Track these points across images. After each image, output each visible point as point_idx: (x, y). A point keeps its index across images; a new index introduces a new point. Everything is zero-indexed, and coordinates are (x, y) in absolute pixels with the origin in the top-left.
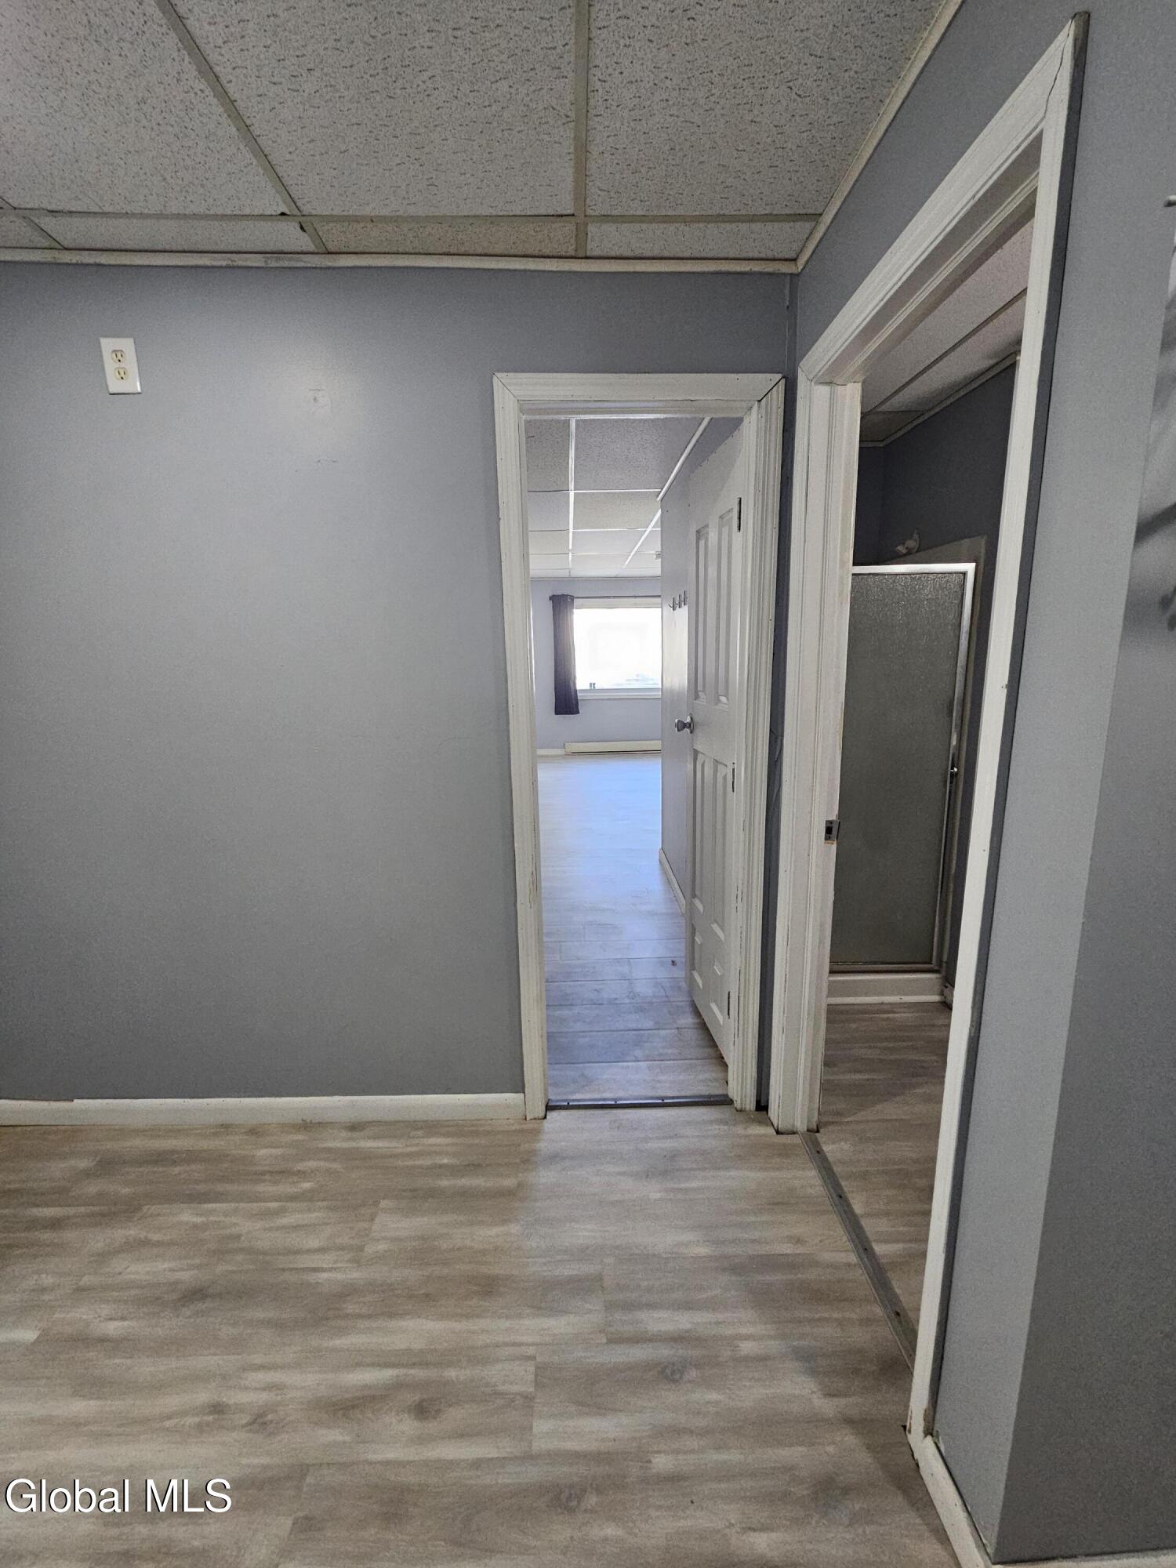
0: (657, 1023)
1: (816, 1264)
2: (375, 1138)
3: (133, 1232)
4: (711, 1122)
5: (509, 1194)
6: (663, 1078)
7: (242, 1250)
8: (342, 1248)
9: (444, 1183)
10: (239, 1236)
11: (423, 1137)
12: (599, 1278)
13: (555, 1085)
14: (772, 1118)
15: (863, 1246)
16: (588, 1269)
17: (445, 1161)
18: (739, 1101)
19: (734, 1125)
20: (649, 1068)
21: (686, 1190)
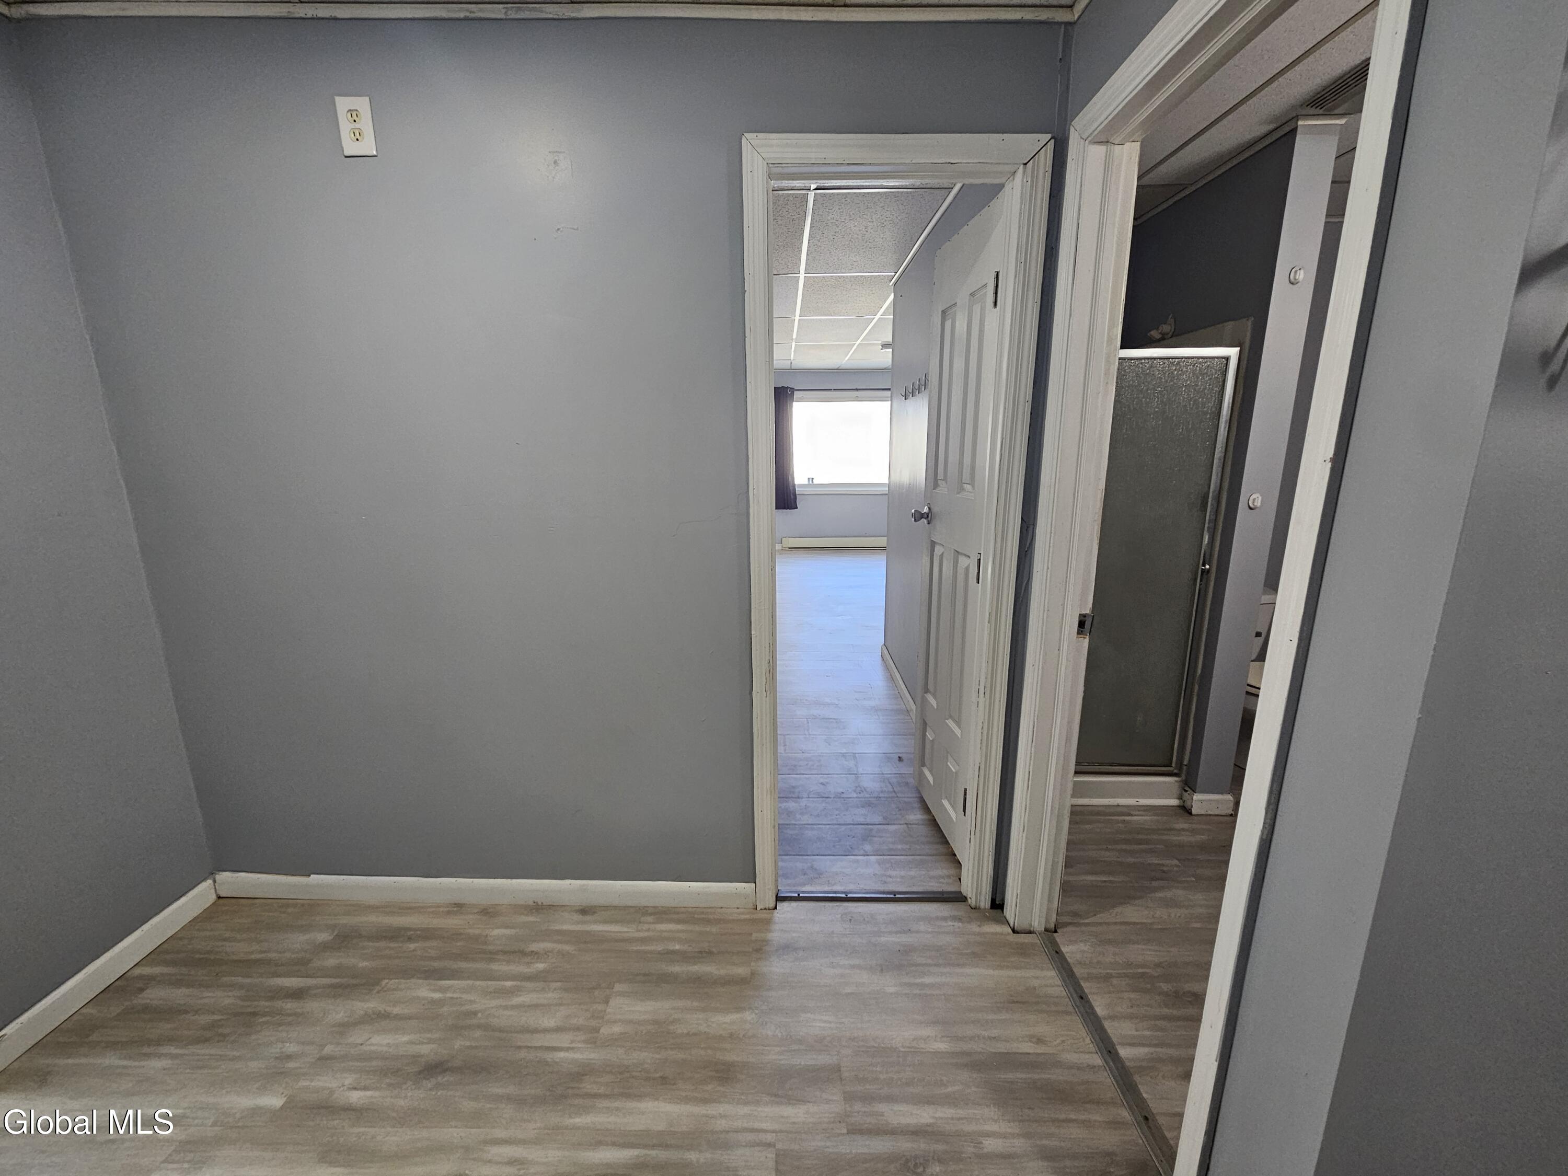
0: (885, 818)
1: (1058, 1064)
2: (605, 922)
3: (372, 1004)
4: (945, 919)
5: (744, 981)
6: (893, 873)
7: (479, 1026)
8: (578, 1029)
9: (676, 969)
10: (475, 1013)
11: (653, 923)
12: (837, 1069)
13: (785, 876)
14: (1008, 918)
15: (1108, 1049)
16: (823, 1059)
17: (677, 947)
18: (974, 899)
19: (969, 922)
20: (879, 863)
21: (923, 986)
